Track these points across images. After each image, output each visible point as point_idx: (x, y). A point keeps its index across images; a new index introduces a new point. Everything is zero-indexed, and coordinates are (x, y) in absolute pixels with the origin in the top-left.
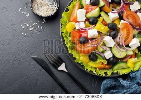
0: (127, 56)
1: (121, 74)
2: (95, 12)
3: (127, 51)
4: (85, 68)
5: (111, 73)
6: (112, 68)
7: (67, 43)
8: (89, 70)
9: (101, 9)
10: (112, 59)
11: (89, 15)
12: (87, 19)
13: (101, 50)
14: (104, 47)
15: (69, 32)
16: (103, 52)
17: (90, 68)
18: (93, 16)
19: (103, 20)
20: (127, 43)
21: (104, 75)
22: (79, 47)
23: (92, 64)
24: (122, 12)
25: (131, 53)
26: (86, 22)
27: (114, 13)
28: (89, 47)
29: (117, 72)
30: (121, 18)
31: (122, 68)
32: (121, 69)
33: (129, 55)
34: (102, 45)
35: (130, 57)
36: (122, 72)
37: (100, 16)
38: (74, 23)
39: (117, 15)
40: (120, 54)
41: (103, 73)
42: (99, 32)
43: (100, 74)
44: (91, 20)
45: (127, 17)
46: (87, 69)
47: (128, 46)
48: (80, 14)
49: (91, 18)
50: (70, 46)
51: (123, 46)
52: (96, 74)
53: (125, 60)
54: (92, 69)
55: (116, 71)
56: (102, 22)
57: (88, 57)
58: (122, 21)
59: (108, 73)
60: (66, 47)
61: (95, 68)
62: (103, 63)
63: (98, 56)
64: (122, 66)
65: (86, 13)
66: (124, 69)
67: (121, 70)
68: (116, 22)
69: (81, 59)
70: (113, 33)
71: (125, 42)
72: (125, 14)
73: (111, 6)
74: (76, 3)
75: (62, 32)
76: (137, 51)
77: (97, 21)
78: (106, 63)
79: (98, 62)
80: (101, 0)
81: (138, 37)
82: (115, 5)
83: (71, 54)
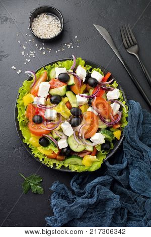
0: (85, 151)
1: (73, 170)
2: (60, 89)
3: (86, 145)
4: (32, 152)
5: (61, 165)
6: (64, 160)
7: (20, 118)
8: (35, 156)
9: (69, 88)
10: (65, 150)
11: (53, 92)
12: (50, 96)
13: (55, 136)
14: (59, 133)
15: (26, 104)
17: (38, 153)
18: (58, 94)
19: (68, 102)
20: (88, 136)
21: (52, 166)
22: (31, 125)
23: (41, 150)
24: (93, 98)
25: (90, 149)
26: (48, 99)
27: (83, 96)
28: (43, 128)
29: (68, 166)
30: (90, 104)
31: (75, 163)
33: (88, 151)
34: (58, 130)
35: (88, 153)
36: (74, 169)
37: (65, 96)
38: (32, 96)
39: (85, 100)
40: (76, 147)
41: (52, 163)
42: (58, 115)
43: (48, 164)
44: (53, 98)
45: (97, 105)
46: (34, 154)
47: (88, 139)
48: (43, 88)
49: (54, 95)
50: (22, 122)
51: (82, 138)
52: (43, 163)
53: (81, 156)
54: (39, 156)
55: (67, 166)
56: (66, 104)
57: (38, 141)
58: (90, 109)
59: (57, 166)
60: (18, 122)
61: (45, 155)
62: (54, 152)
63: (51, 142)
65: (51, 88)
66: (78, 165)
67: (74, 165)
68: (82, 108)
69: (31, 140)
70: (75, 120)
71: (86, 134)
72: (94, 102)
73: (84, 87)
74: (43, 73)
75: (17, 104)
76: (99, 149)
77: (60, 101)
78: (56, 153)
79: (48, 149)
80: (72, 77)
81: (104, 133)
82: (89, 87)
83: (21, 131)
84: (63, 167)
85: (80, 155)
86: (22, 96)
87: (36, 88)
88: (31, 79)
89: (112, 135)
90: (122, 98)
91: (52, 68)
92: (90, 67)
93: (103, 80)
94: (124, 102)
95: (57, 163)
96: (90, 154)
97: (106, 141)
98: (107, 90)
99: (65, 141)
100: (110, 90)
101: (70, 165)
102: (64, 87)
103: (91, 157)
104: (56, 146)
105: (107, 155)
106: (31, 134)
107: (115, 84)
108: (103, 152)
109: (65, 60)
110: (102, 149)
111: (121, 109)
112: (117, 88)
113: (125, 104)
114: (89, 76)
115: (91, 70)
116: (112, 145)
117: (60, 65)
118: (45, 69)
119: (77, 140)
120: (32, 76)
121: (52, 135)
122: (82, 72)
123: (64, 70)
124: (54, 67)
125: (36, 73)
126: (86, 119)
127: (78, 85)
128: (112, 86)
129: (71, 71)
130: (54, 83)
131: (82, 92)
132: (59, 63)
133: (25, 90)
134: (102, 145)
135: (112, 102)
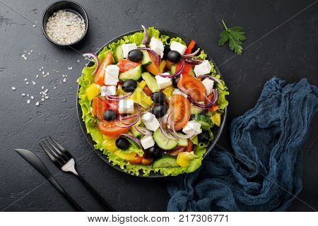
0: (177, 148)
1: (166, 175)
2: (133, 72)
3: (178, 139)
4: (108, 159)
5: (149, 171)
6: (151, 164)
7: (85, 117)
8: (114, 164)
9: (145, 69)
10: (152, 149)
11: (125, 76)
12: (121, 82)
13: (136, 133)
14: (141, 129)
15: (90, 99)
16: (139, 138)
17: (117, 160)
18: (131, 78)
19: (147, 86)
20: (178, 127)
21: (138, 174)
22: (102, 125)
23: (120, 154)
24: (178, 76)
25: (184, 143)
26: (119, 87)
27: (164, 77)
28: (119, 126)
29: (159, 171)
30: (175, 85)
31: (168, 165)
32: (167, 167)
33: (182, 147)
34: (139, 125)
35: (182, 149)
36: (167, 172)
37: (141, 79)
38: (98, 86)
39: (168, 81)
40: (166, 143)
41: (137, 170)
42: (136, 106)
43: (131, 172)
44: (126, 85)
45: (184, 85)
46: (112, 162)
47: (180, 131)
48: (110, 74)
49: (126, 80)
50: (89, 122)
51: (172, 130)
52: (125, 171)
53: (174, 154)
54: (119, 163)
55: (157, 170)
56: (143, 90)
57: (114, 143)
58: (177, 92)
59: (145, 172)
60: (83, 124)
61: (126, 161)
62: (137, 155)
63: (132, 143)
64: (168, 163)
65: (121, 72)
66: (172, 167)
67: (165, 168)
68: (166, 92)
69: (104, 143)
70: (158, 108)
71: (175, 124)
72: (180, 81)
73: (163, 64)
74: (106, 54)
75: (79, 99)
76: (195, 142)
77: (136, 87)
78: (141, 155)
79: (130, 152)
80: (146, 54)
81: (199, 119)
82: (170, 63)
83: (89, 134)
84: (152, 172)
85: (172, 153)
86: (84, 89)
87: (101, 74)
88: (92, 64)
89: (209, 121)
90: (215, 72)
91: (117, 46)
92: (167, 37)
93: (186, 52)
94: (218, 76)
95: (144, 168)
96: (185, 149)
97: (203, 131)
98: (194, 64)
99: (151, 137)
100: (198, 63)
101: (161, 169)
102: (138, 68)
103: (187, 154)
104: (140, 147)
105: (207, 148)
106: (104, 136)
107: (203, 55)
108: (202, 145)
109: (132, 34)
110: (199, 142)
111: (215, 86)
112: (206, 59)
113: (220, 79)
114: (167, 49)
115: (169, 41)
116: (211, 134)
117: (127, 41)
118: (109, 48)
119: (166, 135)
120: (93, 60)
121: (132, 133)
122: (157, 45)
123: (134, 46)
124: (119, 44)
125: (97, 55)
126: (173, 105)
127: (156, 62)
128: (200, 58)
129: (142, 46)
130: (123, 66)
131: (162, 70)
132: (125, 37)
133: (86, 79)
134: (199, 136)
135: (203, 78)
